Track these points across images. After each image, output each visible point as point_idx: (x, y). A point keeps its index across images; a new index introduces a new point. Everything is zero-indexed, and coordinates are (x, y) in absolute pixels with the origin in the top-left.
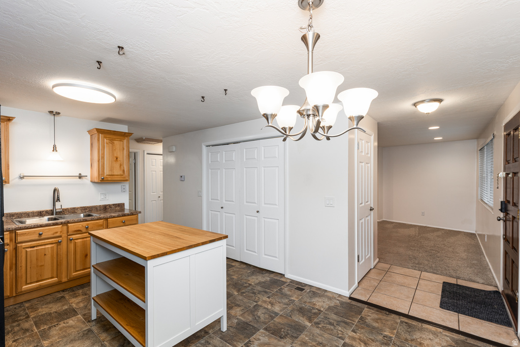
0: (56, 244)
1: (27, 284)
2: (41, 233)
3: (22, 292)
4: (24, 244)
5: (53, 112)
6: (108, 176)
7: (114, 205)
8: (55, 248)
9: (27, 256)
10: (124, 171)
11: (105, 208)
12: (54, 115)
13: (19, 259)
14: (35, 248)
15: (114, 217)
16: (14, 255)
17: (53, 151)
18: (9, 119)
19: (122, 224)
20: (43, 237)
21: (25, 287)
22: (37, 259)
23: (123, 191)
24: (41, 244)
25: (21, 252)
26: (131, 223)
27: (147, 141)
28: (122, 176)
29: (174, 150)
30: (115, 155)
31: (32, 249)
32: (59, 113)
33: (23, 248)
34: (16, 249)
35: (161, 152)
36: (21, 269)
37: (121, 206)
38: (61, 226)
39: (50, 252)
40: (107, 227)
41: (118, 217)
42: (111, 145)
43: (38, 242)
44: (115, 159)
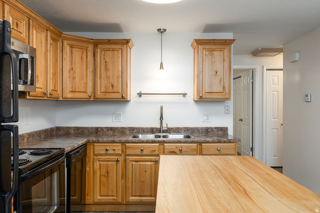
0: (154, 163)
1: (133, 196)
2: (142, 149)
3: (129, 202)
4: (130, 157)
5: (160, 29)
6: (206, 94)
7: (216, 128)
8: (154, 166)
9: (132, 169)
10: (224, 87)
11: (207, 131)
12: (162, 32)
13: (127, 170)
14: (139, 163)
15: (208, 142)
16: (125, 166)
17: (160, 68)
18: (127, 42)
19: (217, 152)
20: (144, 153)
21: (132, 199)
22: (140, 174)
23: (227, 112)
24: (142, 160)
25: (129, 165)
26: (228, 153)
27: (264, 52)
28: (222, 94)
29: (297, 58)
30: (215, 69)
31: (136, 163)
32: (165, 30)
33: (130, 161)
34: (125, 160)
35: (281, 67)
36: (129, 180)
37: (224, 130)
38: (158, 144)
39: (149, 169)
40: (201, 154)
41: (213, 142)
42: (210, 57)
43: (140, 157)
44: (215, 73)
